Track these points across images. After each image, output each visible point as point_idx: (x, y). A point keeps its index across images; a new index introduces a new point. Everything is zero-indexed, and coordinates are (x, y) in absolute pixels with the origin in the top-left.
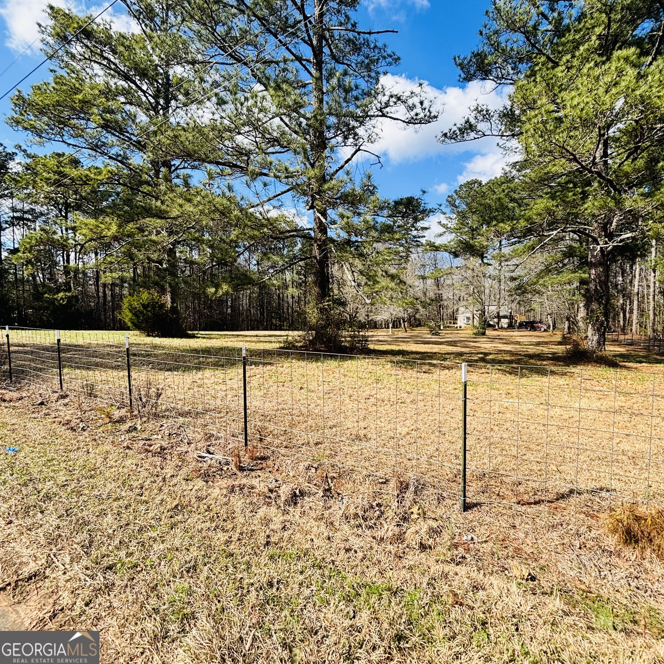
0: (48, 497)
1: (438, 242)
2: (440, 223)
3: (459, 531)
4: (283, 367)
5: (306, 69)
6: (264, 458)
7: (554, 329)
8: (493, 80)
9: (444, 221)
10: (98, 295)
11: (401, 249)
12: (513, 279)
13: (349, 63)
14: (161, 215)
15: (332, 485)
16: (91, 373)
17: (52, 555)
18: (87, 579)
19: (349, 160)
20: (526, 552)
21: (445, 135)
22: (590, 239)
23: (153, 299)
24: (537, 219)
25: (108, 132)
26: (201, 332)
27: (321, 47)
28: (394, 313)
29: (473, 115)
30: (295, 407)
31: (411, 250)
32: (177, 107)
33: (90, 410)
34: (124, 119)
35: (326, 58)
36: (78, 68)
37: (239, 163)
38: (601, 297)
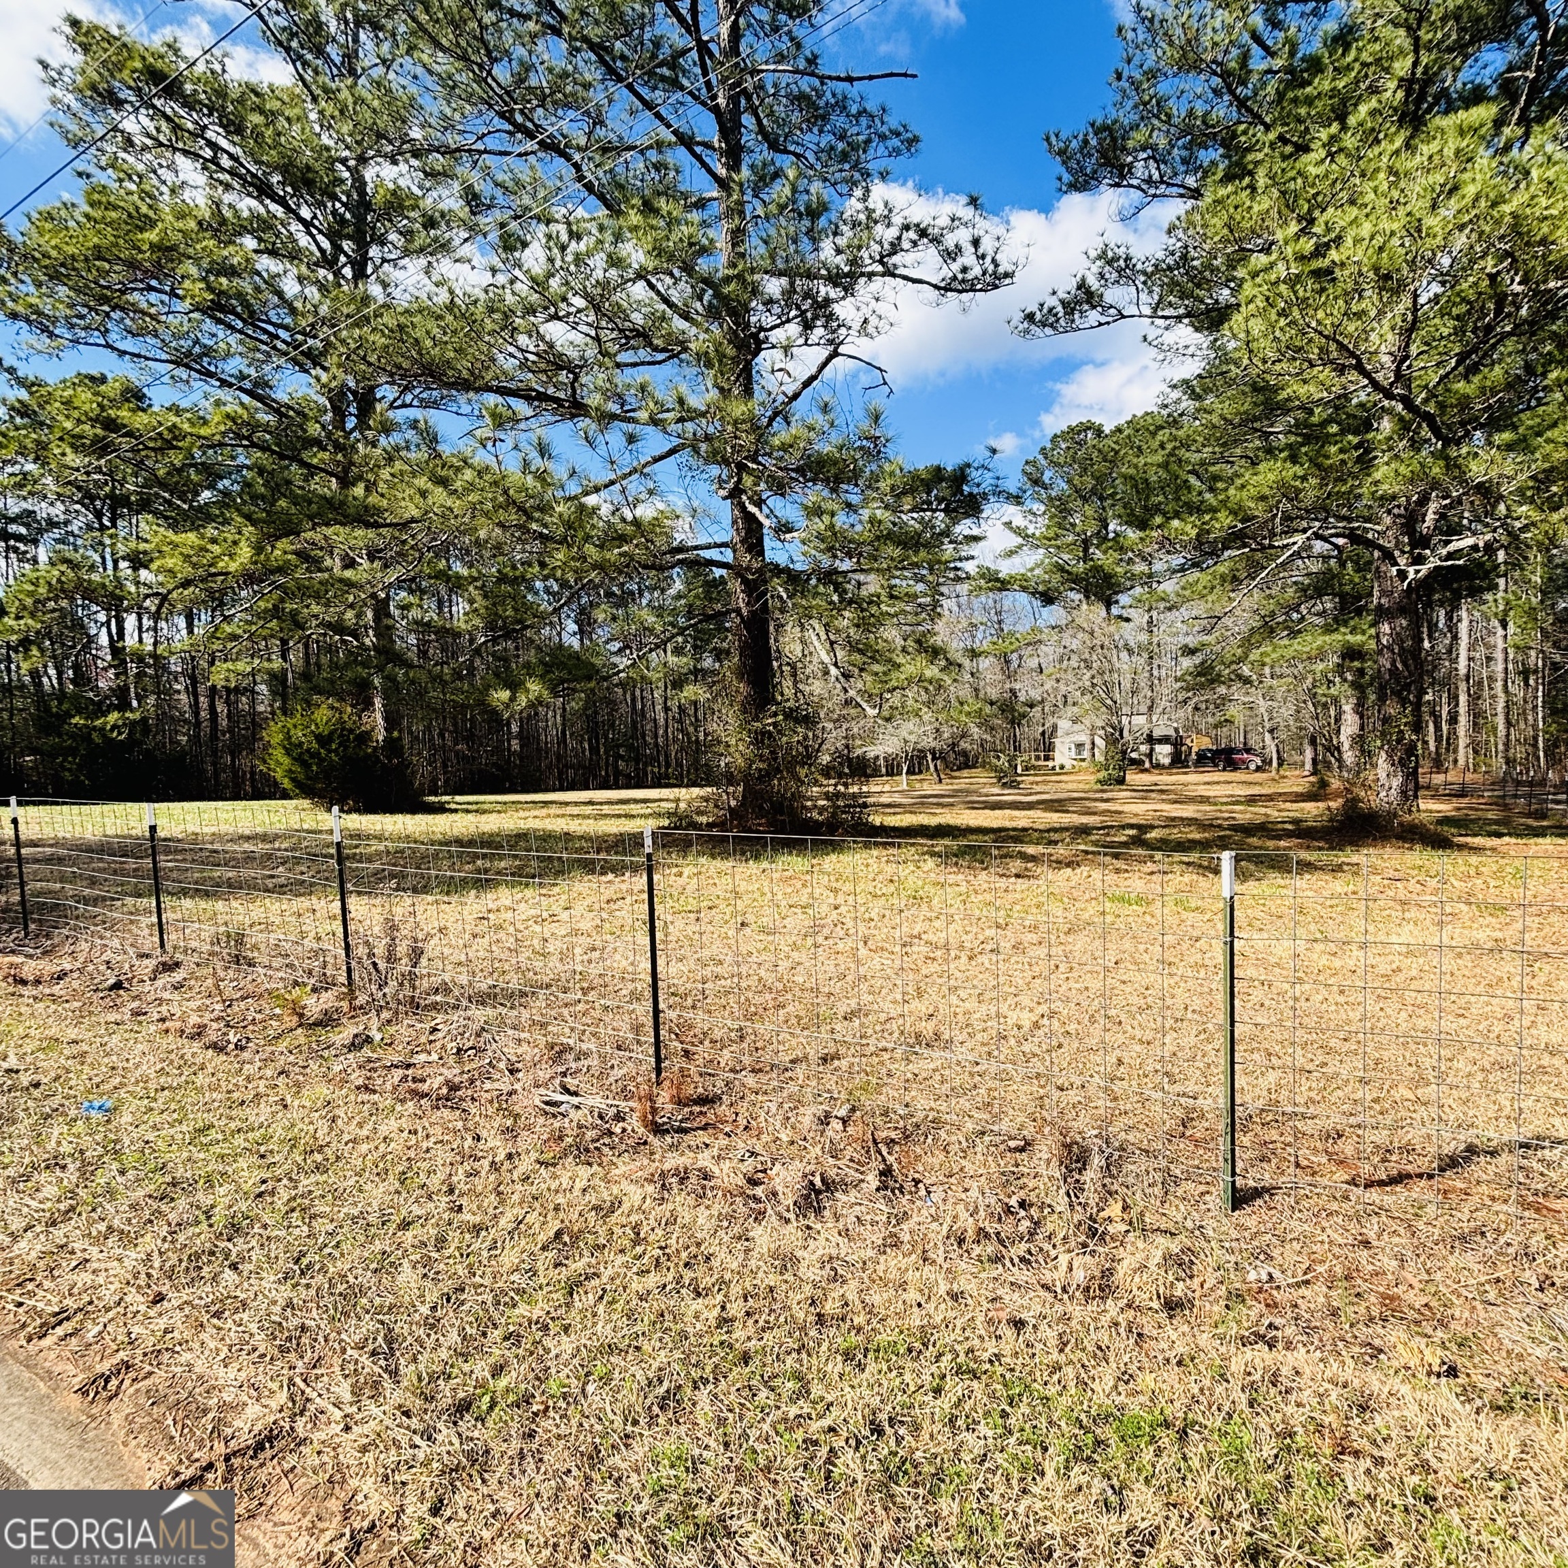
0: (235, 1229)
1: (1006, 569)
2: (1008, 524)
3: (1233, 1259)
4: (680, 875)
5: (704, 165)
6: (707, 1101)
7: (1280, 765)
8: (1138, 188)
9: (1019, 521)
10: (196, 713)
11: (920, 587)
12: (1189, 651)
13: (799, 150)
14: (365, 517)
15: (891, 1159)
16: (220, 905)
17: (298, 1380)
18: (417, 1440)
19: (813, 378)
20: (1411, 1307)
21: (1030, 317)
22: (1376, 554)
23: (341, 721)
24: (1258, 510)
25: (219, 321)
26: (458, 798)
27: (736, 113)
28: (913, 738)
29: (1095, 269)
30: (744, 970)
31: (944, 589)
32: (384, 260)
33: (243, 998)
34: (257, 289)
35: (748, 138)
36: (141, 167)
37: (551, 391)
38: (1407, 687)
